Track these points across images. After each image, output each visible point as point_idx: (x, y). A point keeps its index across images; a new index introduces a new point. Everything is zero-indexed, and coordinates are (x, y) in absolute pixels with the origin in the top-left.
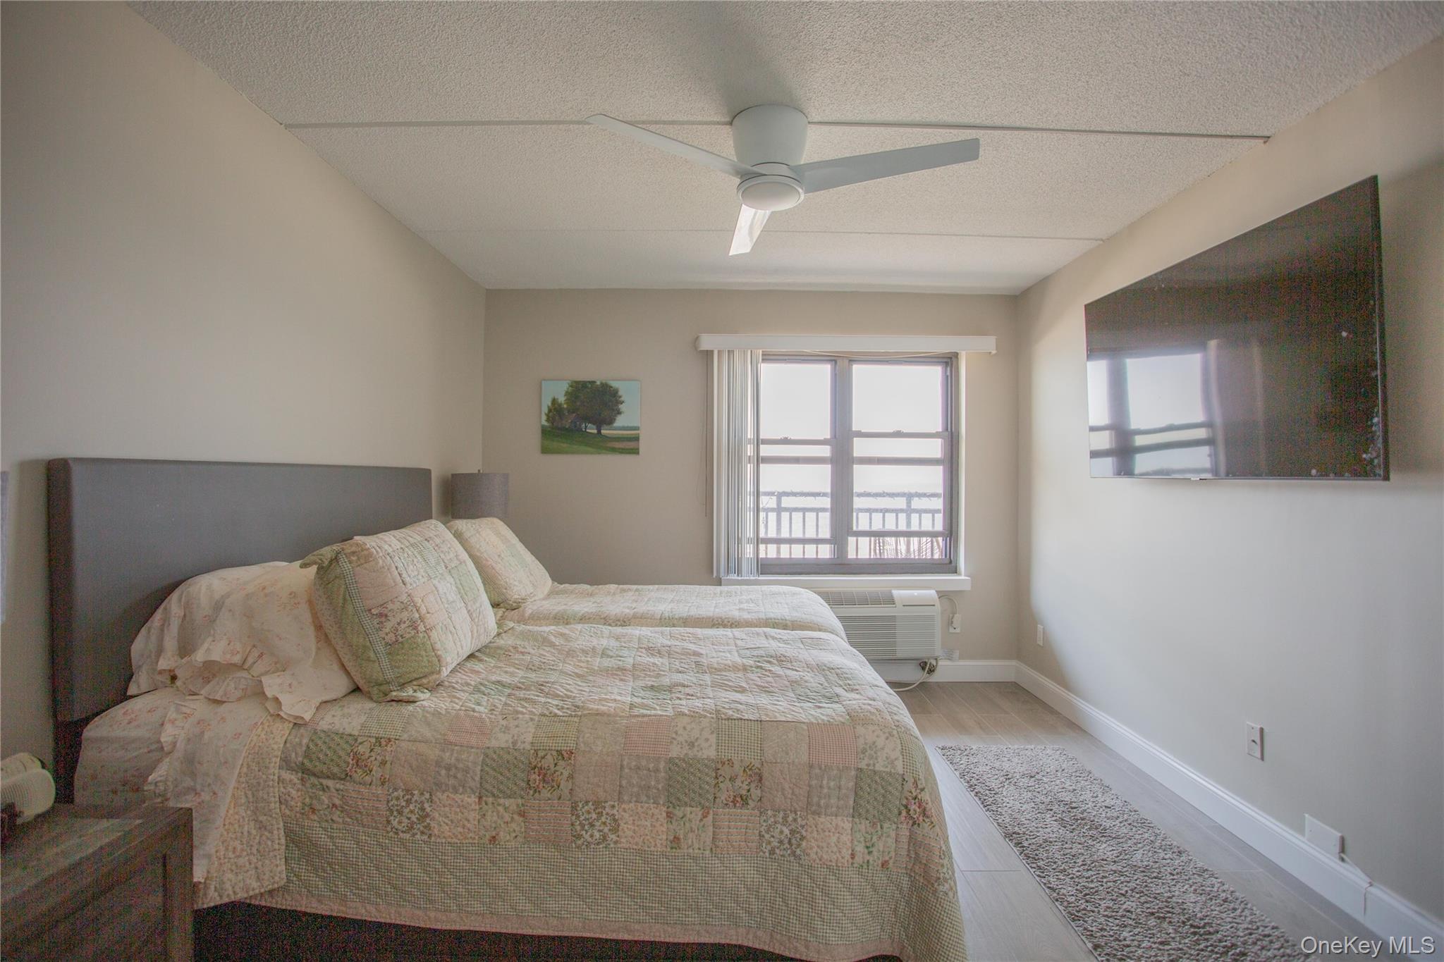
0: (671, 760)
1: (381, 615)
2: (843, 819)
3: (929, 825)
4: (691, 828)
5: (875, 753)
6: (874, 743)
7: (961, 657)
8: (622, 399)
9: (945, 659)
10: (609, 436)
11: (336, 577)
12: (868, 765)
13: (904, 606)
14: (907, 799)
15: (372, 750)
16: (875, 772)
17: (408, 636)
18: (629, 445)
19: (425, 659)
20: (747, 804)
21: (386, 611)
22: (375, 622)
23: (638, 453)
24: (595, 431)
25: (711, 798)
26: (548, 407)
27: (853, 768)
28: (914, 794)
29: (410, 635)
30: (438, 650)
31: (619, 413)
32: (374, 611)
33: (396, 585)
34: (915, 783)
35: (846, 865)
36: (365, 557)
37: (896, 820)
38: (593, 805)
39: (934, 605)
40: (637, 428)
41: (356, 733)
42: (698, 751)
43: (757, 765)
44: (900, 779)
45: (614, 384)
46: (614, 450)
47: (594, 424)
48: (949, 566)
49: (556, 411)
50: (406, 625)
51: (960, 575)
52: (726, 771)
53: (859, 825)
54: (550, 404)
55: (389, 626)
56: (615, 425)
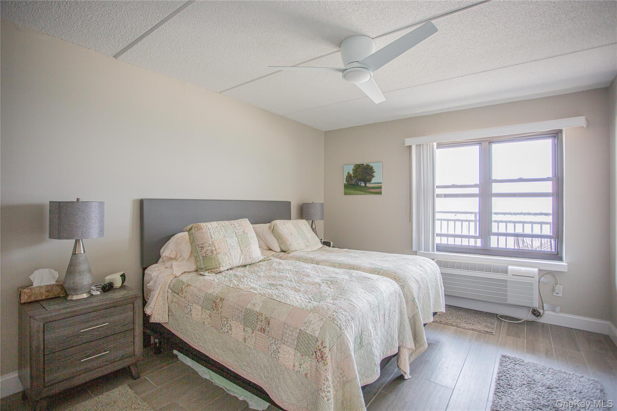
0: (246, 309)
1: (202, 247)
2: (291, 349)
3: (323, 364)
4: (249, 336)
5: (309, 325)
6: (311, 321)
7: (561, 311)
8: (374, 171)
9: (551, 310)
10: (369, 187)
11: (191, 234)
12: (304, 329)
13: (513, 275)
14: (316, 349)
15: (185, 288)
16: (306, 333)
17: (209, 255)
18: (377, 190)
19: (214, 263)
20: (265, 332)
21: (203, 246)
22: (200, 249)
23: (381, 194)
24: (364, 185)
25: (255, 326)
26: (346, 176)
27: (298, 329)
28: (320, 348)
29: (210, 255)
30: (220, 261)
31: (374, 177)
32: (200, 246)
33: (208, 238)
34: (322, 343)
35: (291, 369)
36: (200, 229)
37: (311, 357)
38: (226, 319)
39: (534, 277)
40: (381, 183)
41: (185, 282)
42: (255, 308)
43: (269, 318)
44: (316, 340)
45: (371, 165)
46: (372, 193)
47: (363, 182)
48: (557, 256)
49: (349, 177)
50: (209, 251)
51: (563, 262)
52: (260, 317)
53: (297, 354)
54: (347, 175)
55: (204, 251)
56: (372, 182)
